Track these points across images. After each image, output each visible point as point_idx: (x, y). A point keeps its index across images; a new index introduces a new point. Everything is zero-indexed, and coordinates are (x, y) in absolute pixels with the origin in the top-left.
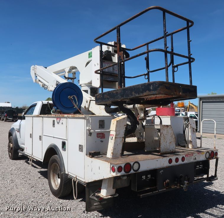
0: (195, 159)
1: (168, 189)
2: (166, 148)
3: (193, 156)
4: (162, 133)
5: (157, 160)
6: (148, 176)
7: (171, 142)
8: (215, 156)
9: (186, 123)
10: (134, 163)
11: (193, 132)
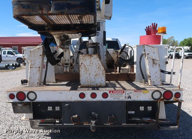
0: (130, 97)
1: (76, 124)
2: (89, 81)
3: (124, 94)
4: (82, 64)
5: (61, 92)
6: (56, 107)
7: (98, 74)
8: (173, 97)
9: (143, 52)
10: (29, 92)
11: (154, 64)
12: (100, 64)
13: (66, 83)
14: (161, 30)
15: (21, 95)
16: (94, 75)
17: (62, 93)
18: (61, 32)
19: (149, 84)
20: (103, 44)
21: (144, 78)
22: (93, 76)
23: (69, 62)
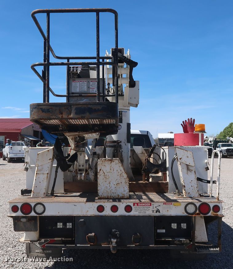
0: (158, 211)
1: (93, 245)
2: (109, 191)
3: (151, 207)
4: (100, 170)
5: (75, 204)
6: (68, 224)
7: (120, 183)
8: (211, 211)
9: (175, 156)
10: (36, 203)
11: (188, 171)
12: (123, 171)
13: (78, 194)
14: (199, 128)
15: (26, 208)
16: (115, 183)
17: (76, 206)
18: (77, 133)
19: (183, 196)
20: (126, 141)
21: (177, 188)
22: (114, 185)
23: (84, 168)
